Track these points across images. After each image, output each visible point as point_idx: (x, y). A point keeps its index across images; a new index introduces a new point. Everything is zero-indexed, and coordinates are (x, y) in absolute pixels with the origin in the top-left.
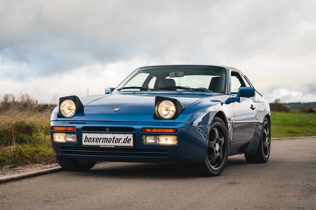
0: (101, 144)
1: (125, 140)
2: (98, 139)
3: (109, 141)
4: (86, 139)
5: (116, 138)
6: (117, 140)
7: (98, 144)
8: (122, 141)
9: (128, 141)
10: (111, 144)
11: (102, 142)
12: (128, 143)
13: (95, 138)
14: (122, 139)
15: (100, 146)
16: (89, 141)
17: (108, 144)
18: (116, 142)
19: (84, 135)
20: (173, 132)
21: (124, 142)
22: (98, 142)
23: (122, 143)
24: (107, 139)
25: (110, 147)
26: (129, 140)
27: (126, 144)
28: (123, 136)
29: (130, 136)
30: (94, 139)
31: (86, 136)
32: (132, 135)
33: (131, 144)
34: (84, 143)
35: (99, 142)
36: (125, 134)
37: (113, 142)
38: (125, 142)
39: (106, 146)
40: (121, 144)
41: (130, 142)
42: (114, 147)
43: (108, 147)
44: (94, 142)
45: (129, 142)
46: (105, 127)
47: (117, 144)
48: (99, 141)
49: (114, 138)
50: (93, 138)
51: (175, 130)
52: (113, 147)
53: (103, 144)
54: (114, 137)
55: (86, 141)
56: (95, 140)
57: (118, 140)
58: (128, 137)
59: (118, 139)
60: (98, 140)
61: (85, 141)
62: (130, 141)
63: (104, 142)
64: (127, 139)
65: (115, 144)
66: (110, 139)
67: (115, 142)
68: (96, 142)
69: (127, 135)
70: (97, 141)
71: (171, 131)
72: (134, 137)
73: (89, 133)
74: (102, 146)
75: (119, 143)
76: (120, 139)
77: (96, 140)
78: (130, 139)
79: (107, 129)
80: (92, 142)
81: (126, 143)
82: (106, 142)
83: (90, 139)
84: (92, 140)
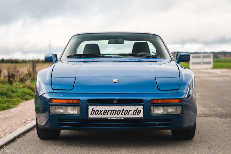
0: (109, 116)
1: (135, 111)
2: (105, 111)
3: (118, 113)
4: (93, 111)
5: (125, 110)
6: (126, 111)
7: (105, 116)
8: (131, 112)
9: (138, 112)
10: (120, 116)
11: (110, 114)
12: (138, 114)
13: (103, 110)
14: (131, 110)
15: (108, 119)
16: (96, 113)
17: (116, 116)
18: (126, 113)
19: (91, 108)
20: (178, 102)
21: (133, 114)
22: (105, 114)
23: (131, 114)
24: (116, 111)
25: (119, 119)
26: (139, 111)
27: (136, 116)
28: (133, 108)
29: (141, 108)
30: (101, 112)
31: (93, 109)
32: (142, 107)
33: (141, 115)
34: (90, 116)
35: (107, 114)
36: (135, 105)
37: (122, 114)
38: (134, 113)
39: (115, 118)
40: (130, 116)
41: (140, 114)
42: (123, 119)
43: (117, 119)
44: (101, 114)
45: (139, 113)
46: (113, 100)
47: (127, 116)
48: (107, 113)
49: (123, 110)
50: (100, 110)
51: (181, 101)
52: (122, 119)
53: (111, 116)
54: (123, 109)
55: (92, 113)
56: (102, 113)
57: (128, 112)
58: (137, 109)
59: (127, 111)
60: (106, 112)
61: (91, 114)
62: (140, 112)
63: (113, 114)
64: (136, 111)
65: (124, 116)
66: (119, 112)
67: (125, 114)
68: (104, 114)
69: (137, 107)
70: (105, 113)
72: (143, 108)
73: (96, 105)
74: (110, 119)
75: (128, 114)
76: (130, 111)
77: (104, 112)
78: (140, 111)
79: (115, 102)
80: (99, 114)
81: (135, 114)
82: (115, 114)
83: (97, 111)
84: (99, 112)
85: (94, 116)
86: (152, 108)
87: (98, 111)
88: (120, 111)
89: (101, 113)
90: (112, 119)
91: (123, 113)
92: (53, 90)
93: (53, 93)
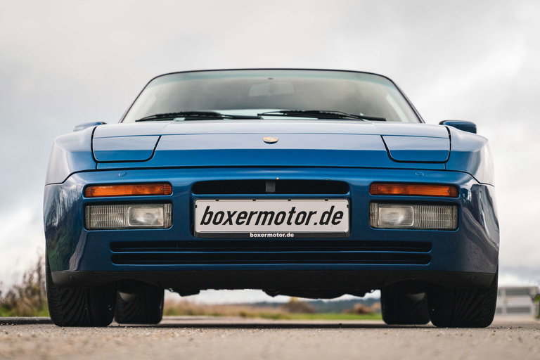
0: (252, 228)
1: (327, 215)
2: (243, 215)
3: (279, 221)
4: (208, 216)
5: (298, 211)
6: (302, 215)
7: (243, 228)
8: (316, 218)
9: (335, 217)
10: (284, 227)
11: (257, 224)
12: (334, 223)
13: (235, 212)
14: (315, 213)
15: (251, 235)
16: (217, 221)
17: (273, 227)
18: (300, 221)
19: (201, 206)
20: (448, 194)
21: (321, 223)
22: (243, 222)
23: (316, 224)
24: (272, 213)
25: (281, 236)
26: (339, 215)
27: (330, 228)
28: (319, 206)
29: (342, 205)
30: (230, 216)
31: (208, 208)
32: (346, 202)
33: (343, 226)
34: (199, 228)
35: (248, 224)
36: (326, 199)
37: (289, 223)
38: (325, 221)
39: (269, 235)
40: (312, 227)
41: (339, 222)
42: (292, 235)
43: (274, 236)
44: (231, 224)
45: (336, 221)
46: (263, 182)
47: (303, 228)
48: (246, 220)
49: (293, 211)
50: (229, 212)
51: (454, 191)
52: (288, 235)
53: (260, 228)
54: (294, 208)
55: (206, 221)
56: (234, 219)
57: (306, 217)
58: (333, 207)
59: (304, 213)
60: (244, 217)
61: (203, 223)
62: (341, 217)
63: (263, 224)
64: (330, 214)
65: (295, 228)
66: (281, 215)
67: (297, 223)
68: (238, 223)
69: (331, 203)
70: (240, 221)
71: (444, 192)
72: (350, 206)
73: (217, 199)
74: (255, 236)
75: (307, 224)
76: (311, 213)
77: (239, 217)
78: (341, 213)
79: (268, 188)
80: (224, 224)
81: (327, 223)
82: (269, 224)
83: (220, 215)
84: (226, 217)
85: (211, 228)
86: (375, 208)
87: (222, 213)
88: (284, 214)
89: (230, 220)
90: (262, 235)
91: (293, 220)
92: (97, 162)
93: (96, 170)
